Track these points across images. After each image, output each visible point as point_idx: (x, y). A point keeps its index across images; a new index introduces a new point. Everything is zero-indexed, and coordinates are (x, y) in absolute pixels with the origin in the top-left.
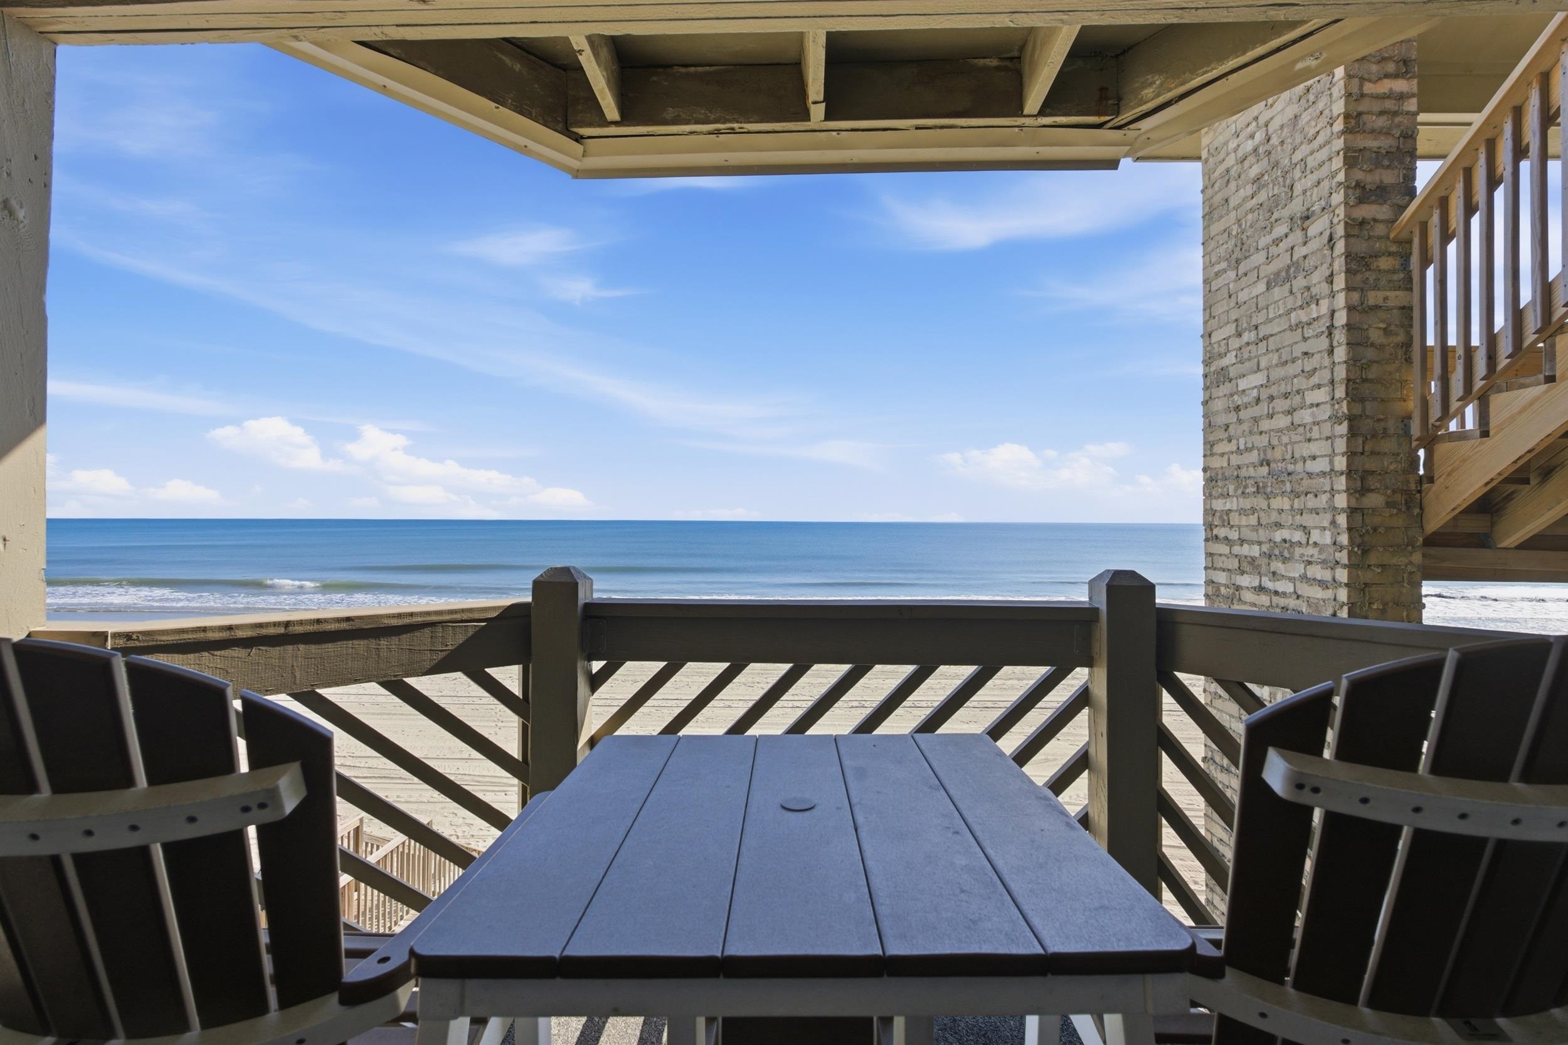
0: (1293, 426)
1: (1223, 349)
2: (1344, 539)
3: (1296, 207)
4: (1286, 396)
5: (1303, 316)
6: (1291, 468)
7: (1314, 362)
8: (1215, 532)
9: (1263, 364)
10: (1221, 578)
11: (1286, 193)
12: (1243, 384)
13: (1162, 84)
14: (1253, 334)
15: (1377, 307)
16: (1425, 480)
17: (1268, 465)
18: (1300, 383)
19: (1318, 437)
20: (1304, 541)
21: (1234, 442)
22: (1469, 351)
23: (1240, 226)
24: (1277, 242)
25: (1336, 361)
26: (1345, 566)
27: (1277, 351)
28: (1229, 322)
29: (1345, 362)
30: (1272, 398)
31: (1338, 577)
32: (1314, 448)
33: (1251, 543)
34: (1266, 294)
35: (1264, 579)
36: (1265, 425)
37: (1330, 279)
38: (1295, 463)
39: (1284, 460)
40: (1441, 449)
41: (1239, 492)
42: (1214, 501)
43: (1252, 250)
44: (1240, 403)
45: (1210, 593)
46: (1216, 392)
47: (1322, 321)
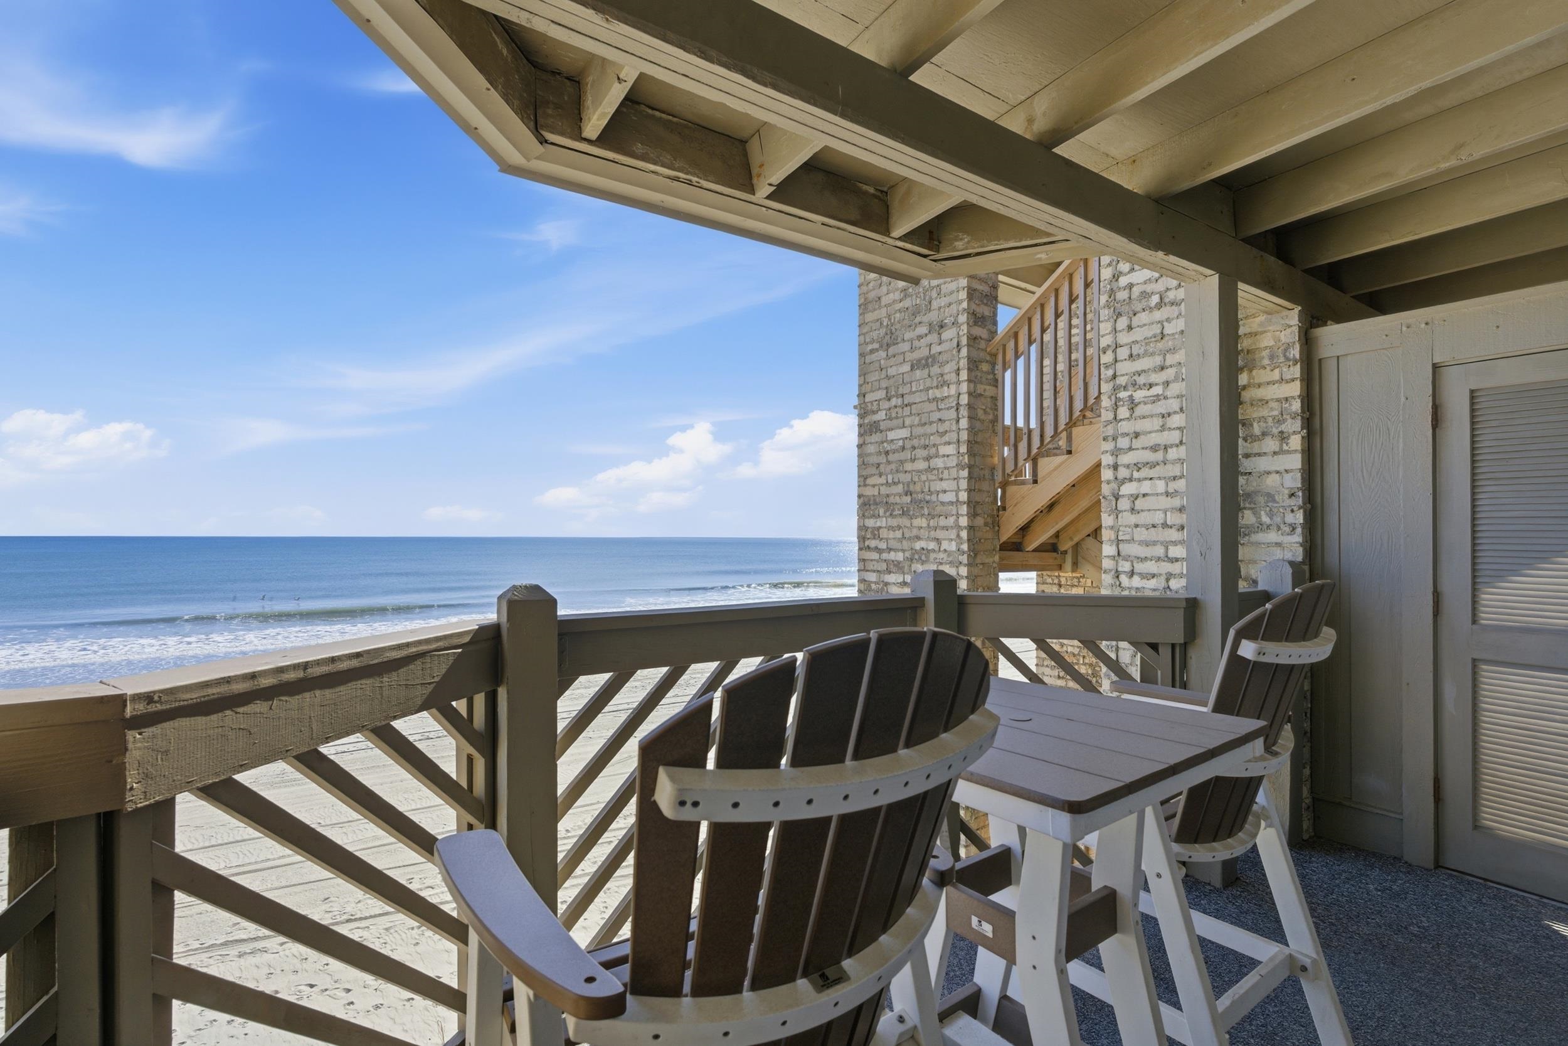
0: (930, 470)
1: (875, 408)
2: (965, 547)
3: (933, 316)
4: (925, 447)
5: (938, 393)
6: (928, 498)
7: (946, 426)
8: (867, 543)
9: (908, 422)
10: (872, 577)
11: (926, 305)
12: (891, 435)
13: (968, 242)
14: (900, 401)
15: (981, 395)
16: (1001, 509)
17: (911, 495)
18: (934, 439)
19: (947, 477)
20: (937, 549)
21: (884, 477)
22: (1030, 431)
23: (890, 320)
24: (920, 337)
25: (961, 428)
26: (965, 565)
27: (919, 415)
28: (879, 389)
29: (967, 429)
30: (914, 448)
31: (960, 573)
32: (944, 485)
33: (896, 550)
34: (911, 373)
35: (906, 576)
36: (909, 466)
37: (958, 372)
38: (931, 495)
39: (923, 492)
40: (1011, 489)
41: (888, 514)
42: (866, 520)
43: (899, 339)
44: (889, 448)
45: (862, 589)
46: (868, 439)
47: (951, 400)
